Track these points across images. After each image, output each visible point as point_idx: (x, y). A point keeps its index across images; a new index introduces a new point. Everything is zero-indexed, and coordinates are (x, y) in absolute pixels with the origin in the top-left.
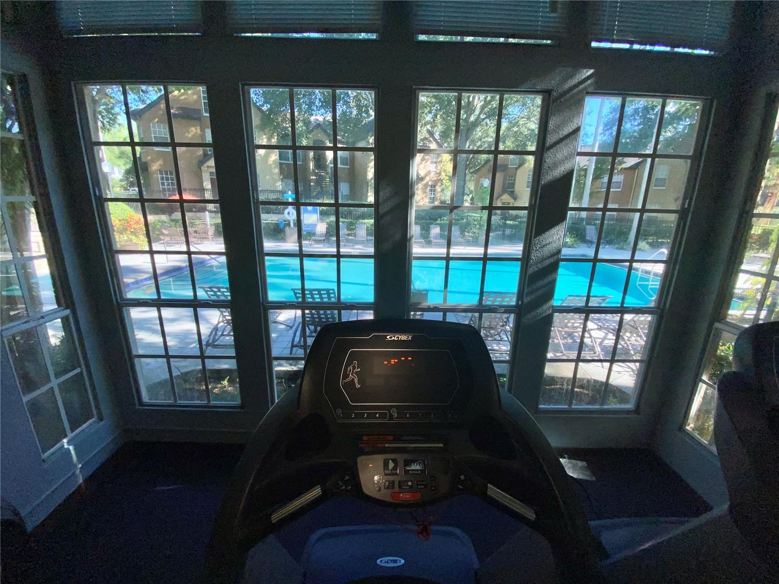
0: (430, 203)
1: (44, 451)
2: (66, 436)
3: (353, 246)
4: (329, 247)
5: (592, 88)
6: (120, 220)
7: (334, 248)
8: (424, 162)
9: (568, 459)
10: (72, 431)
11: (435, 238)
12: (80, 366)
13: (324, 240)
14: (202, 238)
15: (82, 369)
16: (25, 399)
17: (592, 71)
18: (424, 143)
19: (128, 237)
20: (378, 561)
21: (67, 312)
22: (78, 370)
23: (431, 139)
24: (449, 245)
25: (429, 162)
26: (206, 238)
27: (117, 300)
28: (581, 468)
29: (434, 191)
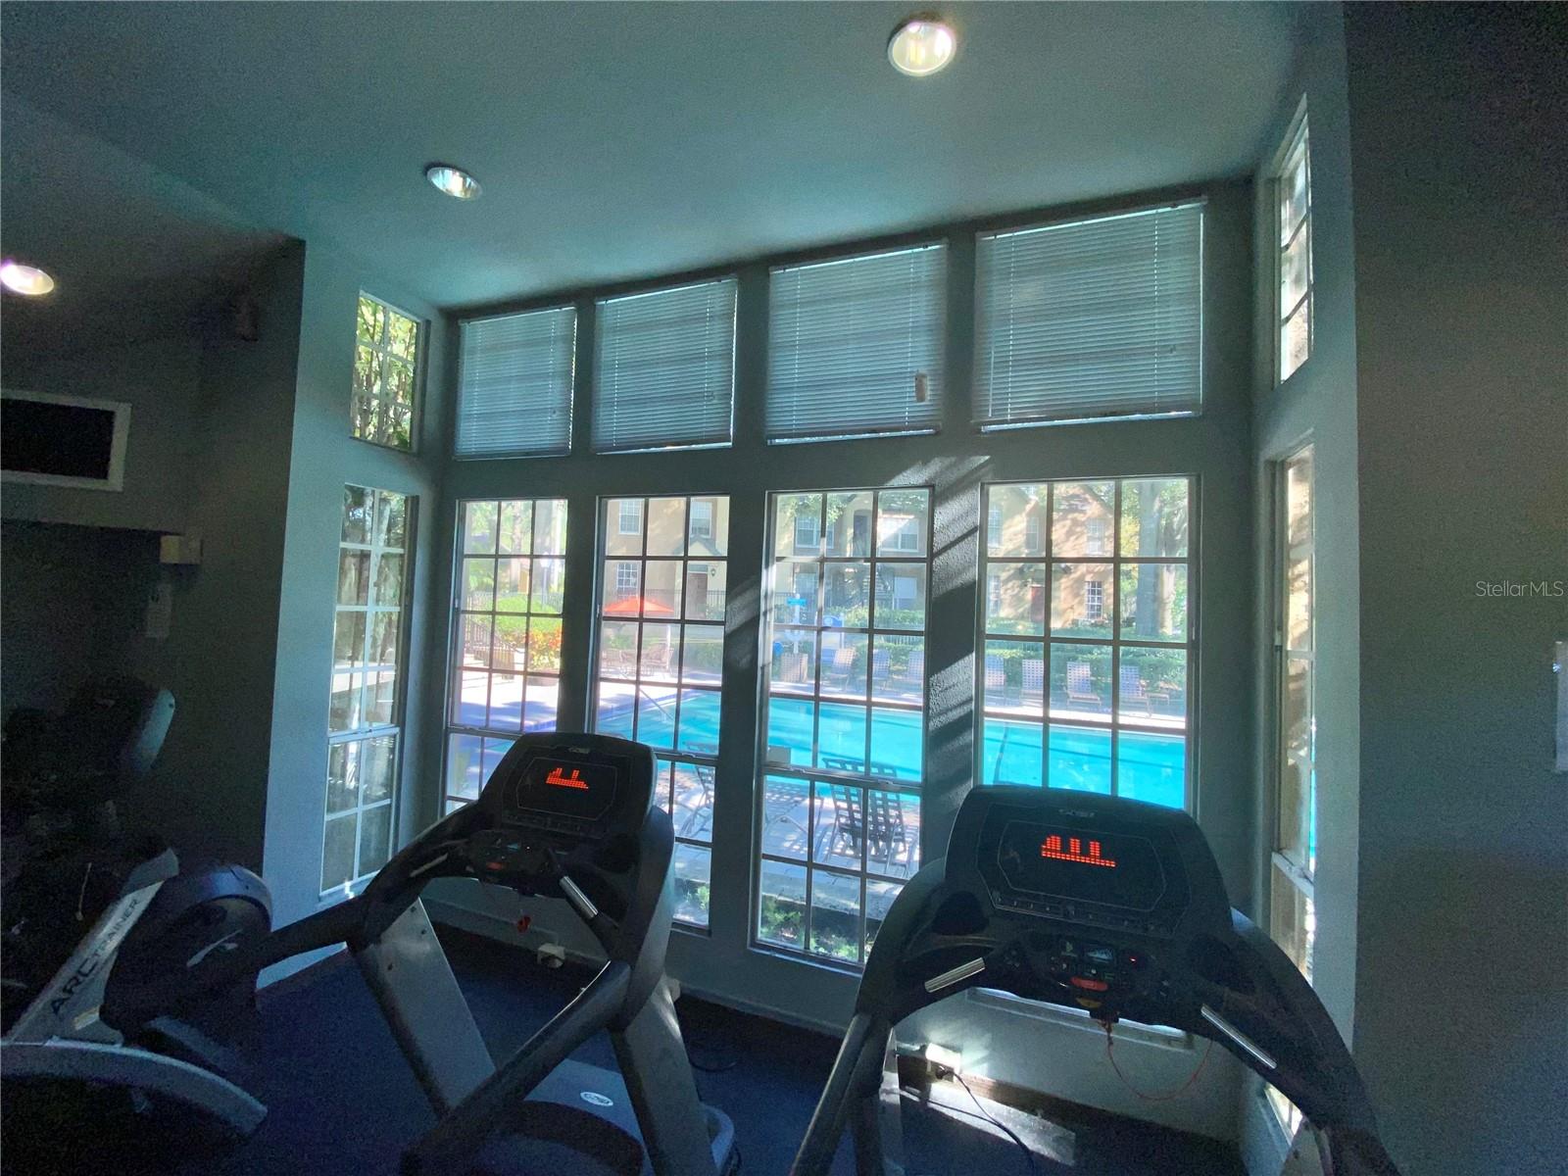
0: (1092, 616)
1: (324, 890)
2: (351, 879)
3: (898, 693)
4: (852, 693)
5: (990, 476)
6: (544, 635)
7: (862, 694)
8: (1072, 538)
9: (1043, 1117)
10: (359, 876)
11: (1080, 690)
12: (391, 797)
13: (844, 680)
14: (654, 666)
15: (391, 801)
16: (328, 818)
17: (987, 457)
18: (1071, 505)
19: (549, 659)
20: (582, 1094)
21: (397, 730)
22: (388, 801)
23: (1087, 496)
24: (1115, 705)
25: (1084, 538)
26: (659, 667)
27: (447, 722)
28: (1057, 1140)
29: (1099, 593)
